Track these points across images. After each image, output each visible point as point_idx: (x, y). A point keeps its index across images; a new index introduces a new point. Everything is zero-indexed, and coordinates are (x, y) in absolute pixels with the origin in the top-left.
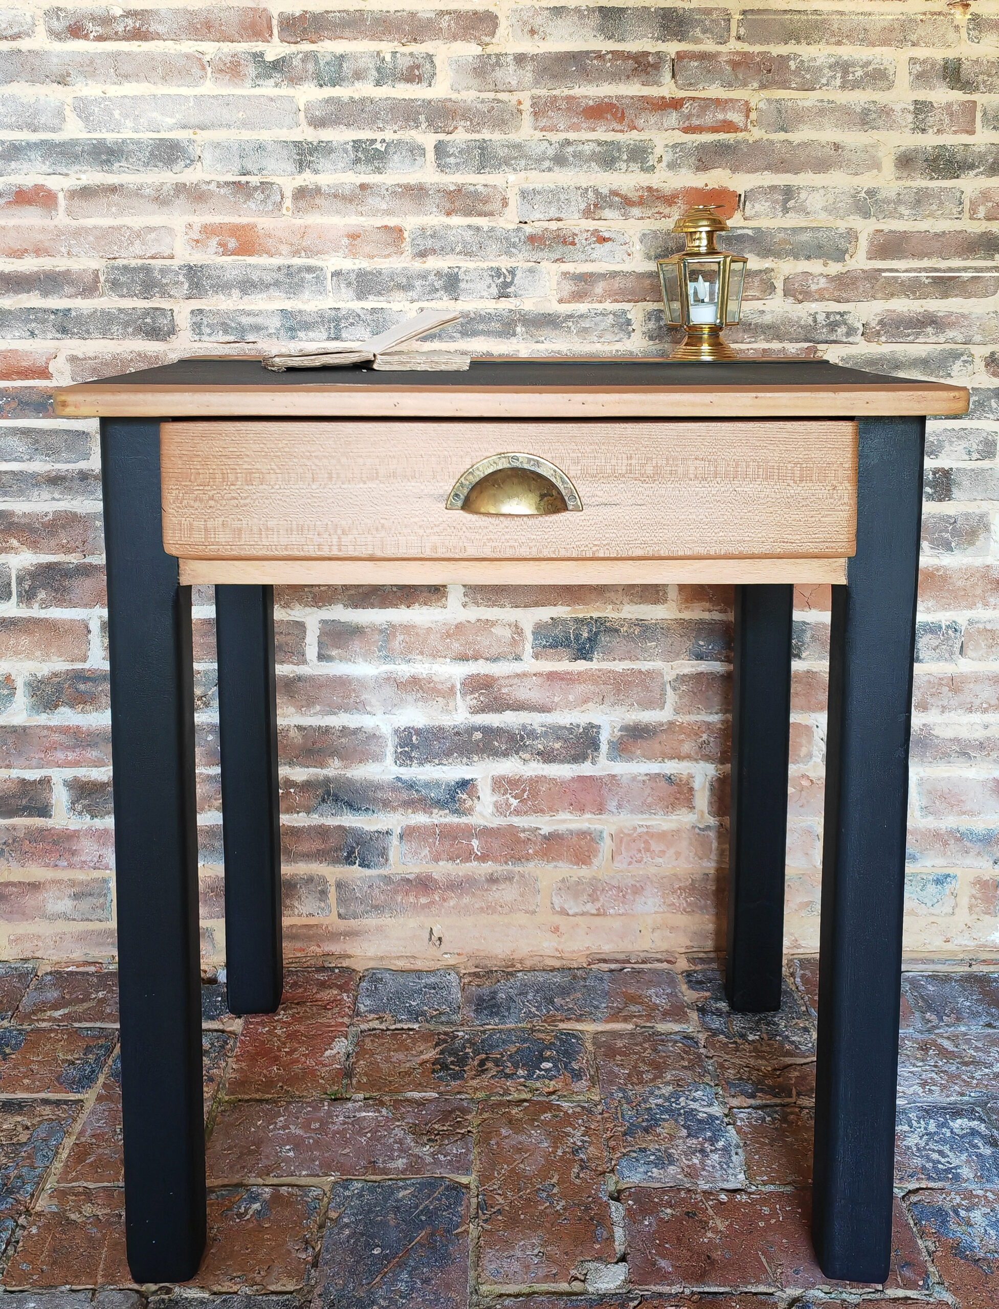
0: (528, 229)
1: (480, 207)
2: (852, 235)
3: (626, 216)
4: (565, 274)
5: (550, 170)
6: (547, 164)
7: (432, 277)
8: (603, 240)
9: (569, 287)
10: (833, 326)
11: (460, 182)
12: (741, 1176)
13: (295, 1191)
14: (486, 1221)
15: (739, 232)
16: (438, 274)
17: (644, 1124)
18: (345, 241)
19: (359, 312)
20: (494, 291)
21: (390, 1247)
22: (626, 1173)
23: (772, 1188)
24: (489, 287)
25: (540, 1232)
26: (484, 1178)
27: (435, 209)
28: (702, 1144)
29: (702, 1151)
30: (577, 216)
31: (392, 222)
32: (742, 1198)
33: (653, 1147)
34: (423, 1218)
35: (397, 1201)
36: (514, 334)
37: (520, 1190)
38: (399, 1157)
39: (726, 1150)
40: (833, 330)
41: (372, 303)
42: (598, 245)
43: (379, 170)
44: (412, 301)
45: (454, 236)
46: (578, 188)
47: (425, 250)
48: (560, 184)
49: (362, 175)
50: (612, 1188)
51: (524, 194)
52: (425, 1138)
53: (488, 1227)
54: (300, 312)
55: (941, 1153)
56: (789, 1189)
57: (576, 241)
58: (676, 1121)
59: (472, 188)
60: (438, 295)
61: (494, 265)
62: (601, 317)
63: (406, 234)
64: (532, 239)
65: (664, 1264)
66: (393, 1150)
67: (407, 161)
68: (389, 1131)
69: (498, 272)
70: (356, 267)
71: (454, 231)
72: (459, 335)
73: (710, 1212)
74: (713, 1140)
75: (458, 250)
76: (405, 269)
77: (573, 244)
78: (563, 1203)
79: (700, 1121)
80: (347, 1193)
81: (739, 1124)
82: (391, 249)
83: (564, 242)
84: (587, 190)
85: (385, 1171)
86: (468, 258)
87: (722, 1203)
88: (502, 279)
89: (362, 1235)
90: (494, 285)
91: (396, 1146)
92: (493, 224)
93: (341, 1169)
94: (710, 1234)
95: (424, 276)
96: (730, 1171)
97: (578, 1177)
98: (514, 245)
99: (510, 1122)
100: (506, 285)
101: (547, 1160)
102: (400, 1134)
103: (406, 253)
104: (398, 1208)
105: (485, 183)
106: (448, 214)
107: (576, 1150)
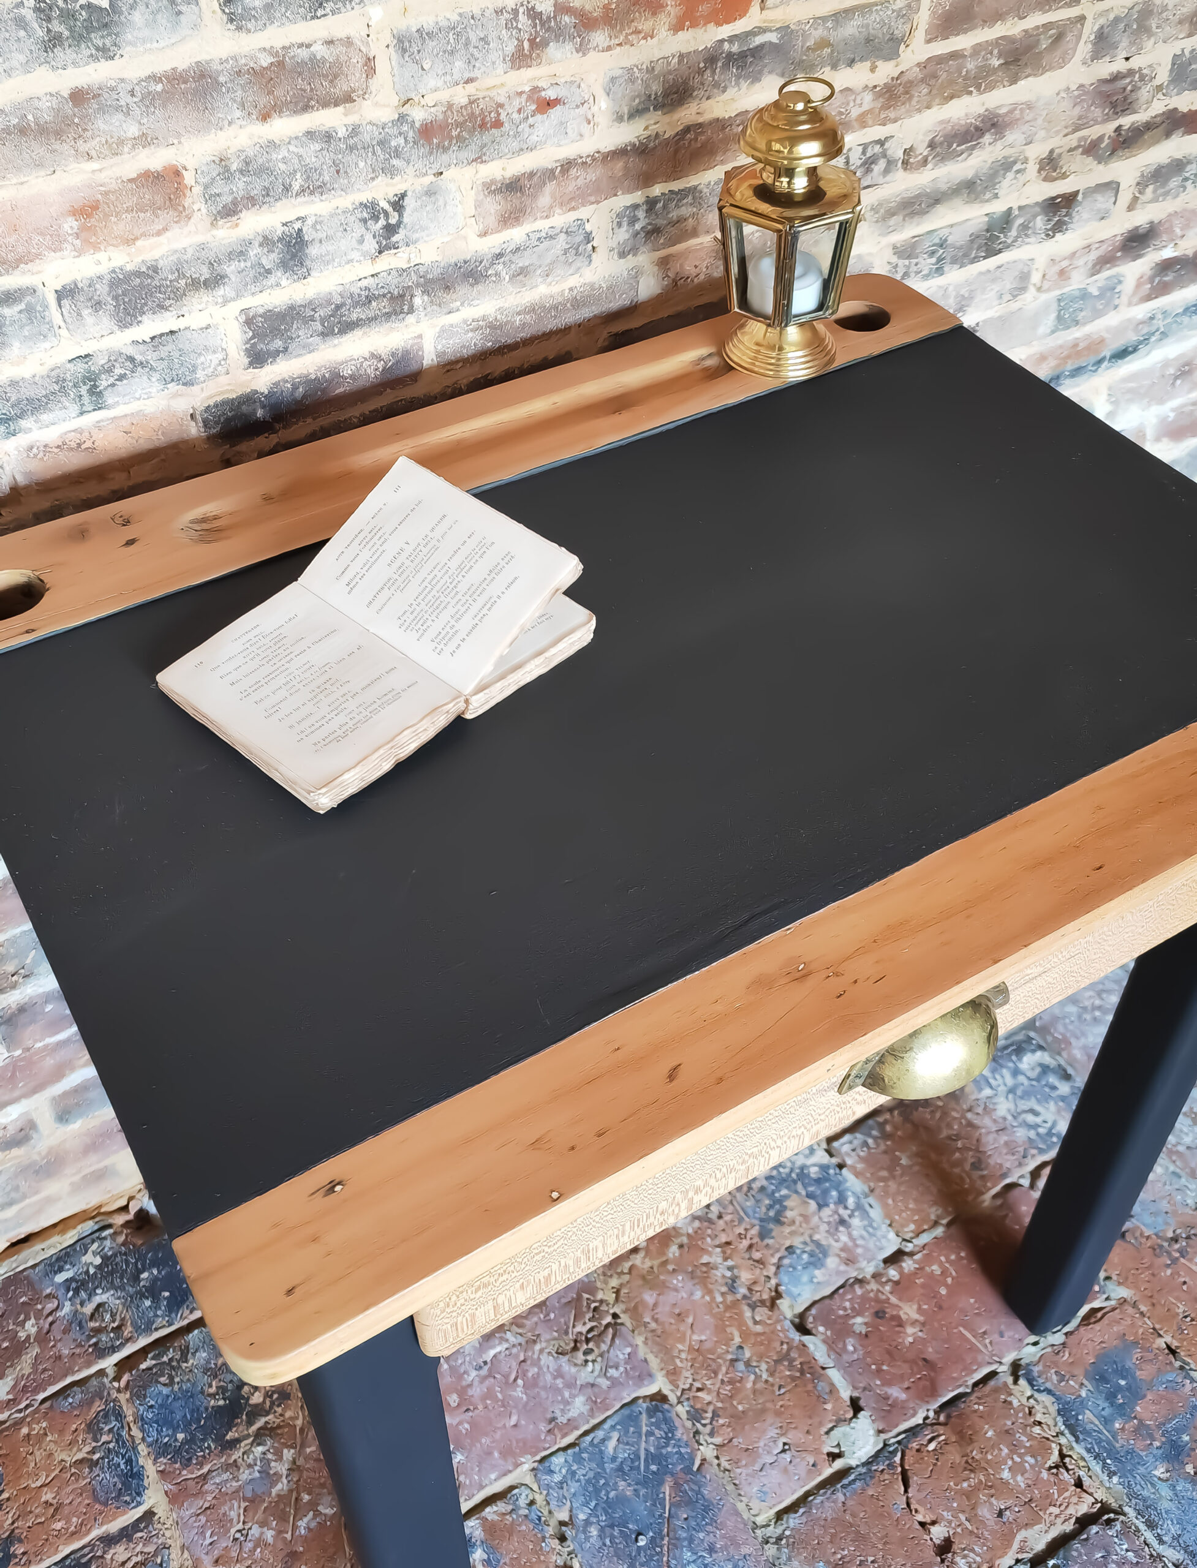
0: (418, 115)
1: (323, 87)
2: (913, 8)
3: (582, 49)
4: (488, 186)
7: (254, 251)
8: (547, 105)
9: (494, 206)
11: (278, 44)
12: (892, 1235)
13: (501, 1506)
14: (712, 1434)
15: (758, 40)
16: (267, 241)
17: (772, 1213)
18: (70, 224)
19: (131, 351)
20: (371, 245)
21: (649, 1526)
22: (795, 1291)
23: (925, 1238)
24: (361, 241)
25: (770, 1418)
26: (673, 1375)
27: (238, 113)
28: (836, 1212)
29: (842, 1222)
30: (501, 68)
31: (155, 159)
32: (908, 1265)
33: (797, 1242)
34: (654, 1468)
35: (614, 1459)
36: (411, 310)
37: (716, 1373)
38: (573, 1396)
39: (859, 1207)
41: (151, 325)
42: (539, 117)
43: (106, 53)
44: (226, 302)
45: (284, 160)
46: (499, 12)
47: (235, 203)
48: (466, 9)
49: (70, 70)
50: (789, 1315)
51: (403, 44)
52: (580, 1356)
53: (718, 1440)
54: (14, 384)
56: (940, 1231)
57: (503, 117)
58: (796, 1192)
59: (303, 54)
60: (272, 280)
61: (365, 197)
62: (546, 244)
63: (189, 178)
64: (427, 131)
65: (896, 1393)
66: (558, 1391)
67: (162, 19)
68: (537, 1363)
69: (373, 211)
70: (104, 269)
71: (283, 153)
72: (316, 339)
73: (894, 1300)
74: (842, 1200)
75: (296, 186)
76: (202, 247)
77: (498, 124)
78: (764, 1367)
79: (818, 1181)
80: (557, 1478)
81: (849, 1162)
82: (166, 216)
83: (483, 126)
84: (515, 12)
85: (571, 1424)
86: (316, 198)
87: (897, 1283)
88: (382, 222)
90: (369, 237)
91: (559, 1382)
92: (353, 119)
93: (527, 1447)
94: (910, 1330)
95: (239, 253)
96: (879, 1233)
97: (756, 1323)
98: (397, 153)
100: (391, 229)
101: (714, 1316)
102: (547, 1360)
103: (197, 216)
104: (620, 1469)
105: (325, 34)
106: (265, 117)
107: (732, 1284)
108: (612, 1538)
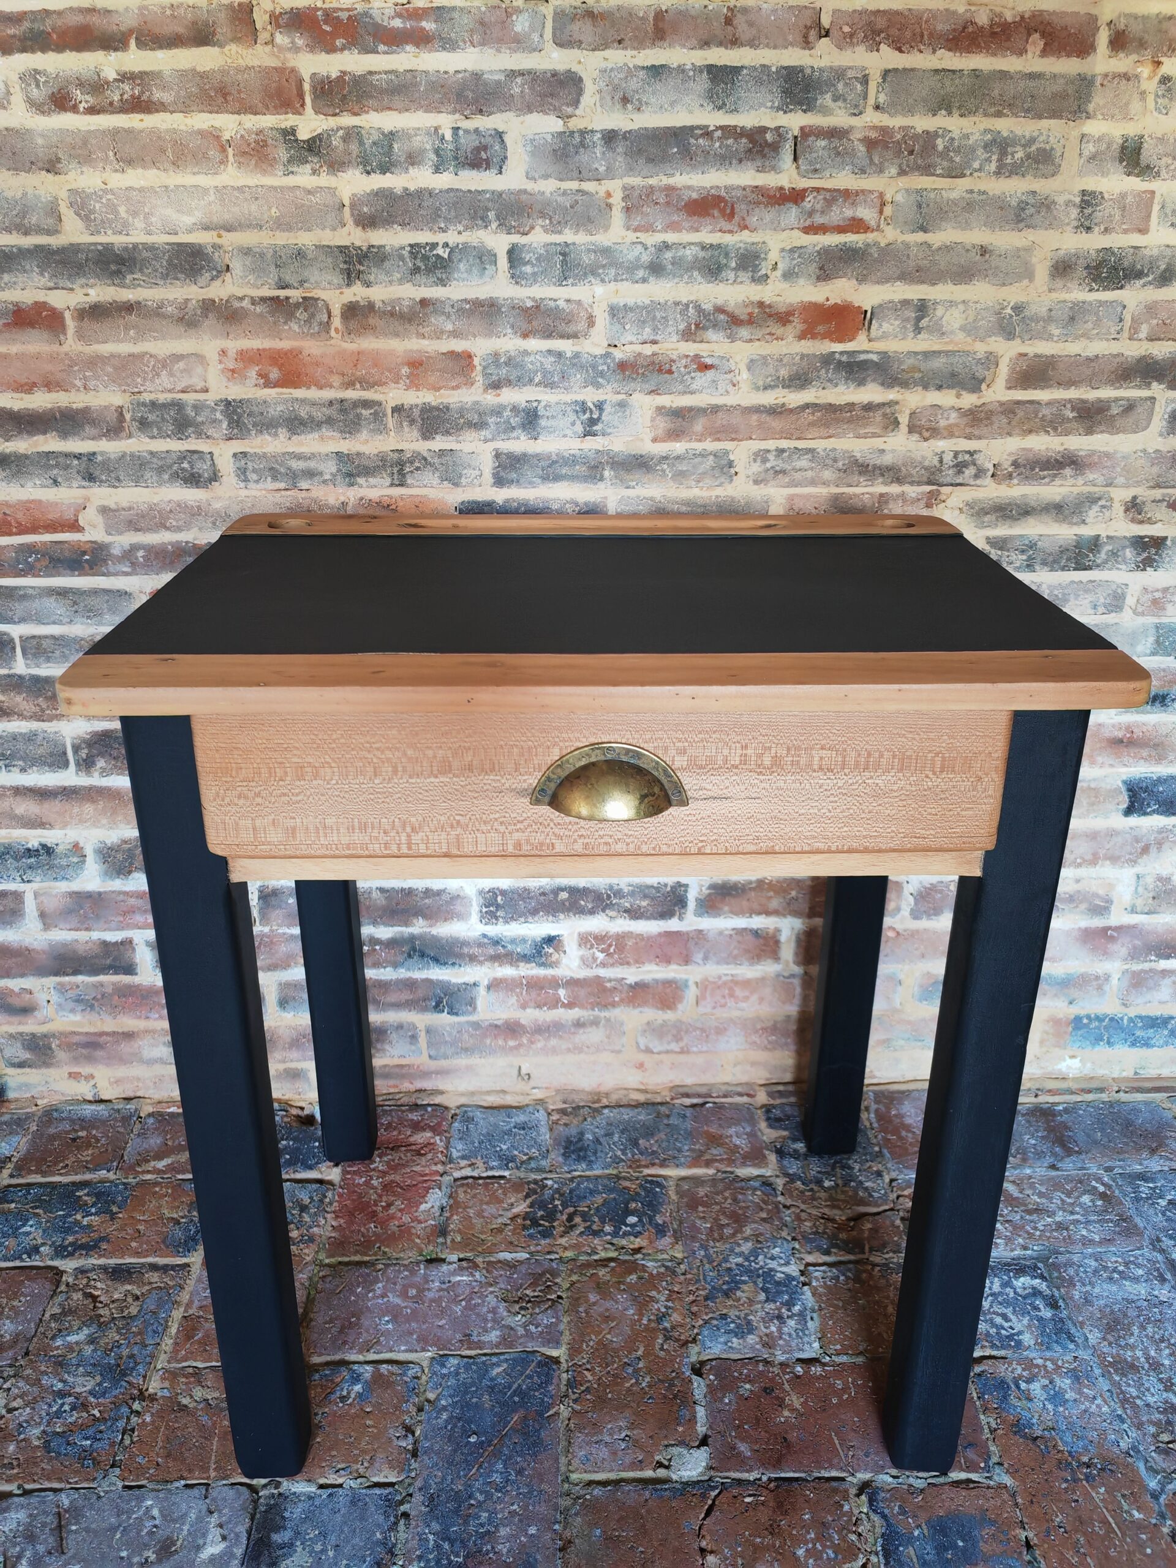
0: (618, 354)
1: (562, 327)
2: (991, 360)
3: (732, 338)
4: (660, 410)
5: (644, 280)
6: (641, 273)
7: (507, 414)
8: (705, 367)
9: (663, 424)
10: (960, 467)
11: (538, 297)
12: (816, 1345)
13: (394, 1369)
14: (575, 1401)
15: (863, 357)
16: (515, 409)
17: (725, 1287)
18: (405, 370)
19: (425, 454)
20: (579, 428)
21: (485, 1433)
22: (708, 1344)
23: (844, 1359)
24: (573, 424)
25: (627, 1413)
26: (574, 1351)
27: (509, 331)
28: (779, 1309)
29: (779, 1317)
30: (675, 338)
31: (458, 345)
32: (816, 1370)
33: (733, 1313)
34: (516, 1399)
35: (492, 1379)
36: (602, 479)
37: (607, 1365)
38: (493, 1328)
39: (801, 1315)
40: (960, 472)
41: (440, 443)
42: (698, 374)
43: (442, 282)
44: (486, 441)
45: (532, 363)
46: (677, 304)
47: (499, 381)
48: (656, 299)
49: (422, 288)
50: (694, 1359)
51: (615, 312)
52: (517, 1307)
53: (577, 1407)
54: (358, 454)
55: (1005, 1317)
56: (860, 1360)
57: (674, 368)
58: (755, 1283)
59: (552, 304)
60: (515, 434)
61: (580, 398)
62: (699, 459)
63: (476, 361)
64: (622, 366)
65: (743, 1448)
66: (486, 1320)
67: (475, 271)
68: (483, 1297)
69: (583, 407)
70: (419, 401)
71: (532, 358)
72: (539, 481)
73: (787, 1387)
74: (789, 1304)
75: (537, 380)
76: (477, 403)
77: (670, 372)
78: (648, 1379)
79: (778, 1283)
80: (444, 1371)
81: (814, 1284)
82: (459, 380)
83: (660, 370)
84: (687, 305)
85: (479, 1345)
86: (548, 390)
87: (798, 1377)
88: (587, 415)
89: (459, 1419)
90: (578, 423)
91: (490, 1316)
92: (577, 349)
93: (439, 1343)
94: (786, 1413)
95: (497, 411)
96: (806, 1339)
97: (662, 1349)
98: (602, 374)
99: (598, 1284)
100: (593, 422)
101: (632, 1330)
102: (492, 1300)
103: (477, 384)
104: (492, 1388)
105: (567, 297)
106: (525, 336)
107: (661, 1317)
108: (455, 1426)
